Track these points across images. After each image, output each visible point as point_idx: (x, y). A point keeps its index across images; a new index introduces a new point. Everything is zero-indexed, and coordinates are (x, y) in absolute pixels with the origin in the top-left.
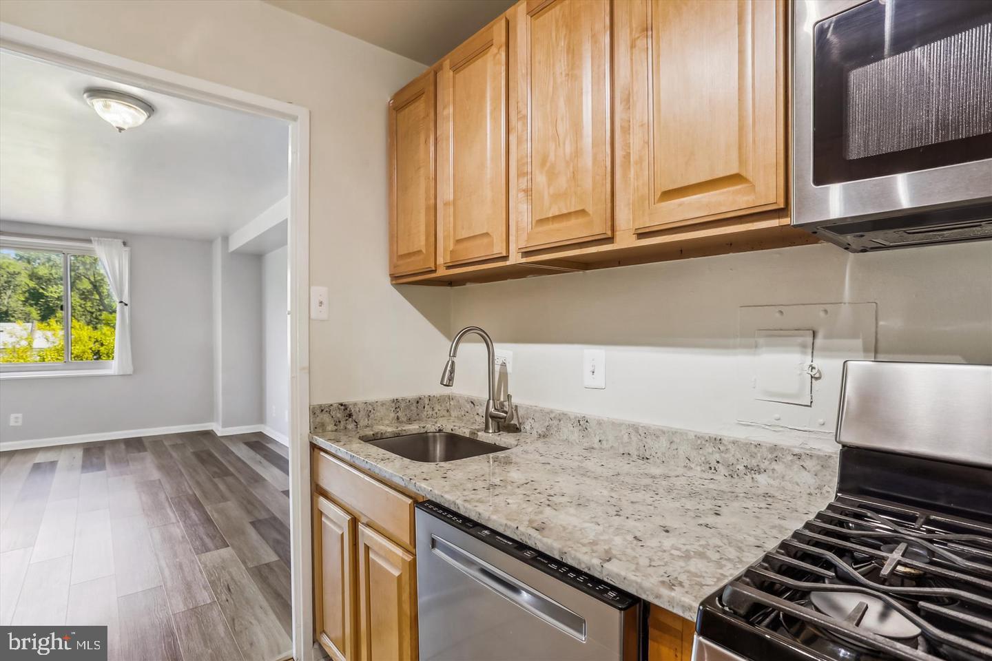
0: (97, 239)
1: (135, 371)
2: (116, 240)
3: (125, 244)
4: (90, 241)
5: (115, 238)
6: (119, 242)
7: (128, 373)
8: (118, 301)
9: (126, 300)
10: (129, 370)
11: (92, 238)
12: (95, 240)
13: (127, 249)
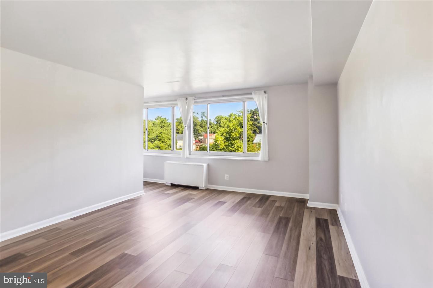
0: (254, 92)
1: (269, 160)
2: (261, 91)
3: (265, 92)
4: (251, 94)
5: (261, 90)
6: (263, 92)
7: (266, 160)
8: (263, 122)
9: (265, 122)
10: (267, 159)
11: (252, 92)
12: (253, 93)
13: (266, 95)
